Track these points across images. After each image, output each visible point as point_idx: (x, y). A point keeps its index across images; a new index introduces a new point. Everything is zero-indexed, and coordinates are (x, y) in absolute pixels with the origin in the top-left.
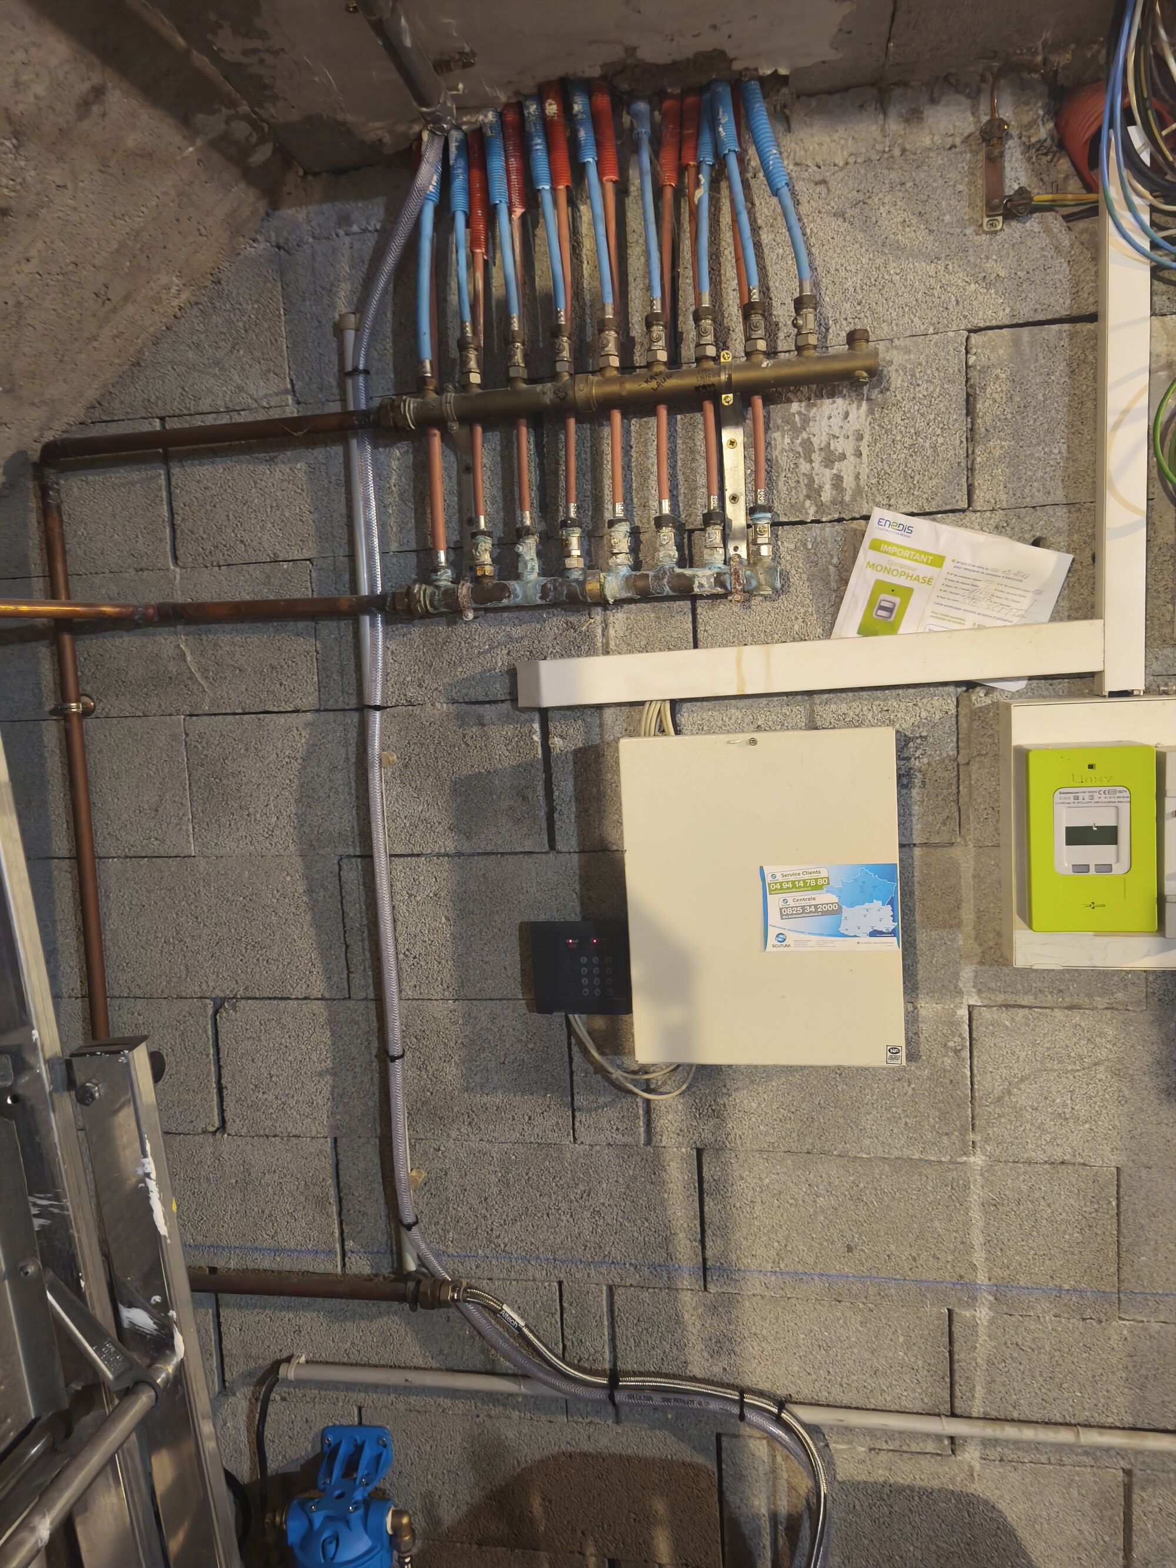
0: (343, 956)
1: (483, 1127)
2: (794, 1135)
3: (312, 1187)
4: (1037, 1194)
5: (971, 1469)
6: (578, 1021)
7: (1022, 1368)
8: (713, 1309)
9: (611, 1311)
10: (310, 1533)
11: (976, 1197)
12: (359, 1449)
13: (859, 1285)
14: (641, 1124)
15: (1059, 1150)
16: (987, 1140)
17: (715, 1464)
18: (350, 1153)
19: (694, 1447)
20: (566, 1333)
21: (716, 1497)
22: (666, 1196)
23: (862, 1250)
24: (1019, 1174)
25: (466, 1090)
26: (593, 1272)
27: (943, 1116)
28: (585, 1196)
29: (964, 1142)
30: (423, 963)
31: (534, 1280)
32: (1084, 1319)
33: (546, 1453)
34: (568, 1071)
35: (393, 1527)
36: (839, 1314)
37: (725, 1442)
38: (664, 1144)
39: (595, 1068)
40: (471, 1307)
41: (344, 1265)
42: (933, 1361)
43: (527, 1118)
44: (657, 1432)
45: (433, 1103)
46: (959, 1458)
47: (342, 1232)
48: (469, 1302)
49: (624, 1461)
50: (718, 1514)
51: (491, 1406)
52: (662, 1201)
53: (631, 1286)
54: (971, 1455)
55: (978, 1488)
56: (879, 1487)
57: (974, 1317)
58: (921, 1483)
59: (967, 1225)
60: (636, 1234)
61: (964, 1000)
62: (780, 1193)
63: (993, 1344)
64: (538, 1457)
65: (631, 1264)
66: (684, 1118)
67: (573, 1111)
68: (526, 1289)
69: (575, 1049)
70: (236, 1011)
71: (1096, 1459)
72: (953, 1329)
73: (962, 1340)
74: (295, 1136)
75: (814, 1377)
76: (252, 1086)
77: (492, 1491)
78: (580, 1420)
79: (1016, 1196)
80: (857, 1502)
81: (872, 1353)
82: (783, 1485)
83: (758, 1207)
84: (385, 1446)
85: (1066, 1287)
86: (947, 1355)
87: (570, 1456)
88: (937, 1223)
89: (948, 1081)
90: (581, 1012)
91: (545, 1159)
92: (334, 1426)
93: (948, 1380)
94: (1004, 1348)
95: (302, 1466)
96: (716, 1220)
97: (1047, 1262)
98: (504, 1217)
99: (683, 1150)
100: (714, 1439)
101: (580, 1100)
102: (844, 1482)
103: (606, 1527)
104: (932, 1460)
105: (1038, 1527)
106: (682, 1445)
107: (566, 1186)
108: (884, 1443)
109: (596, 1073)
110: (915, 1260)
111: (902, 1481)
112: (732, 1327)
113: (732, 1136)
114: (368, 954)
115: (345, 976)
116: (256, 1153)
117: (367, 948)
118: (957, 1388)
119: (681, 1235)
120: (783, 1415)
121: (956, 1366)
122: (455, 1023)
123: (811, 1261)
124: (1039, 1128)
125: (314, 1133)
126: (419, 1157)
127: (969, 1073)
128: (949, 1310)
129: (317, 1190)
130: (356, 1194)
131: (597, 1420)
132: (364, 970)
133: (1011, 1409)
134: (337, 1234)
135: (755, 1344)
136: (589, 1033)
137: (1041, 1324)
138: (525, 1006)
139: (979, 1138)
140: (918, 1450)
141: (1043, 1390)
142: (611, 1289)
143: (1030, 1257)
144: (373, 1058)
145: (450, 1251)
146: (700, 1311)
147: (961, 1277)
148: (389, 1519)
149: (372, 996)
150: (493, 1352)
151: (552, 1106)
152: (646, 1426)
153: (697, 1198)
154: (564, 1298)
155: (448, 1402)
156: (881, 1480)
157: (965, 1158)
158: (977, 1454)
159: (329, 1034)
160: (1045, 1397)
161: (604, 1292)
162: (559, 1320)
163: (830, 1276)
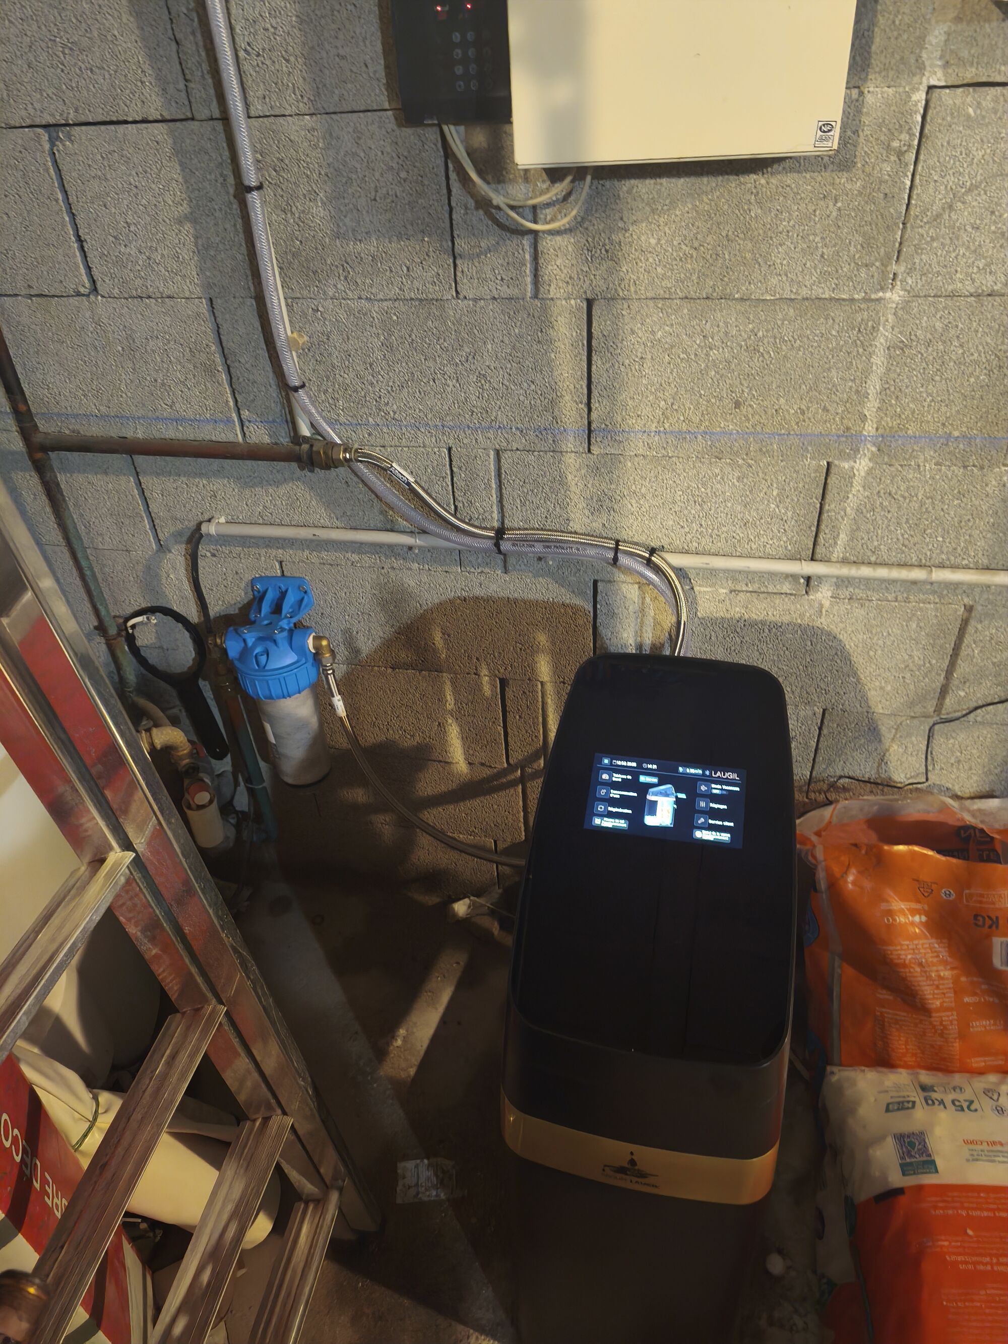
0: (175, 56)
1: (359, 281)
2: (694, 277)
3: (197, 353)
4: (952, 332)
5: (821, 606)
6: (455, 135)
7: (889, 516)
8: (595, 470)
9: (499, 475)
10: (246, 651)
11: (882, 340)
12: (283, 594)
13: (741, 442)
14: (528, 271)
15: (990, 278)
16: (910, 271)
17: (591, 605)
18: (227, 316)
19: (573, 592)
20: (456, 495)
21: (591, 631)
22: (553, 356)
23: (750, 406)
24: (937, 310)
25: (338, 236)
26: (480, 438)
27: (868, 244)
28: (470, 358)
29: (884, 274)
30: (268, 62)
31: (424, 447)
32: (965, 467)
33: (443, 598)
34: (446, 208)
35: (314, 648)
36: (717, 471)
37: (600, 586)
38: (552, 295)
39: (476, 202)
40: (361, 466)
41: (244, 434)
42: (803, 511)
43: (405, 269)
44: (541, 579)
45: (304, 254)
46: (811, 597)
47: (236, 401)
48: (361, 461)
49: (511, 603)
50: (592, 645)
51: (393, 559)
52: (550, 362)
53: (517, 449)
54: (823, 595)
55: (823, 622)
56: (735, 622)
57: (853, 468)
58: (773, 619)
59: (866, 373)
60: (522, 398)
61: (924, 80)
62: (672, 347)
63: (866, 494)
64: (437, 601)
65: (517, 428)
66: (574, 262)
67: (455, 258)
68: (416, 455)
69: (453, 176)
70: (72, 141)
71: (941, 597)
72: (829, 481)
73: (835, 491)
74: (169, 297)
75: (687, 530)
76: (111, 239)
77: (400, 627)
78: (472, 570)
79: (929, 336)
80: (713, 634)
81: (745, 506)
82: (649, 621)
83: (648, 364)
84: (306, 592)
85: (956, 434)
86: (818, 505)
87: (465, 599)
88: (834, 372)
89: (881, 196)
90: (457, 122)
91: (427, 318)
92: (261, 577)
93: (814, 529)
94: (876, 497)
95: (240, 609)
96: (603, 381)
97: (944, 409)
98: (391, 384)
99: (573, 302)
100: (591, 584)
101: (461, 245)
102: (703, 619)
103: (496, 654)
104: (786, 599)
105: (872, 653)
106: (563, 590)
107: (450, 348)
108: (744, 586)
109: (477, 208)
110: (803, 413)
111: (755, 617)
112: (613, 486)
113: (627, 281)
114: (203, 54)
115: (181, 86)
116: (133, 316)
117: (201, 43)
118: (821, 536)
119: (567, 398)
120: (653, 558)
121: (825, 516)
122: (316, 147)
123: (696, 420)
124: (975, 251)
125: (187, 294)
126: (298, 319)
127: (908, 183)
128: (828, 463)
129: (203, 357)
130: (242, 361)
131: (487, 570)
132: (203, 76)
133: (869, 553)
134: (232, 404)
135: (633, 501)
136: (469, 154)
137: (920, 473)
138: (392, 119)
139: (903, 269)
140: (775, 591)
141: (906, 536)
142: (498, 453)
143: (926, 404)
144: (232, 198)
145: (342, 419)
146: (583, 472)
147: (848, 429)
148: (310, 642)
149: (217, 114)
150: (391, 513)
151: (431, 254)
152: (530, 574)
153: (585, 358)
154: (454, 463)
155: (355, 557)
156: (737, 616)
157: (881, 294)
158: (830, 594)
159: (178, 167)
160: (906, 542)
161: (492, 457)
162: (449, 483)
163: (713, 434)
